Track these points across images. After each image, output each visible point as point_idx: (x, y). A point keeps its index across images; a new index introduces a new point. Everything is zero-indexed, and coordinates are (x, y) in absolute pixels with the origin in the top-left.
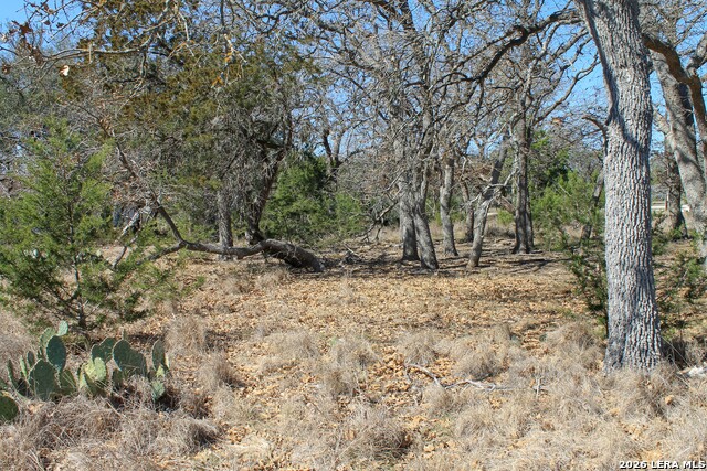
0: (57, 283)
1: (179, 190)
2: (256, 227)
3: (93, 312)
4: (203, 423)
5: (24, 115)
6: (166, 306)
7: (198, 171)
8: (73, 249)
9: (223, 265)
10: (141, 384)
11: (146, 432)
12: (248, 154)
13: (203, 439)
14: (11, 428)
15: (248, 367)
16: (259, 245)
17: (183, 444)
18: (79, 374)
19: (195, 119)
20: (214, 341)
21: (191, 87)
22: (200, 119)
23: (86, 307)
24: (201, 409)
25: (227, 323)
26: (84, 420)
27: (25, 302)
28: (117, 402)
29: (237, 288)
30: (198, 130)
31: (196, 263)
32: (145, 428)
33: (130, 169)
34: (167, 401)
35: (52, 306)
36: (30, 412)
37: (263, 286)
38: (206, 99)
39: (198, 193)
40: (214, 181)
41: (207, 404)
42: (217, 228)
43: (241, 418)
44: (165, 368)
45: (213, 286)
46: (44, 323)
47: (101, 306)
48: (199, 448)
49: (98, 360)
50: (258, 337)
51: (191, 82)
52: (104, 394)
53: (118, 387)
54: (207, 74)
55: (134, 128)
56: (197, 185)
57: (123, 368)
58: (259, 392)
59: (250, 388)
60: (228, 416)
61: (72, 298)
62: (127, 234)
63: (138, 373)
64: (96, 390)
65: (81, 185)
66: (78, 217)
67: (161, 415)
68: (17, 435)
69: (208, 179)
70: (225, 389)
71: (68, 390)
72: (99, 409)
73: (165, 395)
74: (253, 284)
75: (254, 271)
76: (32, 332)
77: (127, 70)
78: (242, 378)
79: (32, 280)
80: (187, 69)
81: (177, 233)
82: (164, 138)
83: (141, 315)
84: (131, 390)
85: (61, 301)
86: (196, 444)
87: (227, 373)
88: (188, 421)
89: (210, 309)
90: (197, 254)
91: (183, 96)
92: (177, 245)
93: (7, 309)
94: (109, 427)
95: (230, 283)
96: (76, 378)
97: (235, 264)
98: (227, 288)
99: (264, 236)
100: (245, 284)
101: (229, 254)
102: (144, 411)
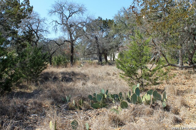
0: (137, 73)
1: (169, 49)
2: (191, 60)
3: (145, 82)
4: (177, 116)
5: (126, 30)
6: (164, 81)
7: (174, 44)
8: (141, 65)
9: (180, 71)
10: (159, 103)
11: (161, 116)
12: (190, 38)
13: (177, 121)
14: (126, 110)
15: (190, 102)
16: (192, 66)
17: (171, 121)
18: (142, 98)
19: (174, 28)
20: (179, 93)
21: (173, 19)
22: (175, 28)
23: (143, 80)
24: (177, 112)
25: (182, 88)
26: (144, 110)
27: (128, 78)
28: (153, 107)
29: (185, 78)
30: (174, 32)
31: (172, 70)
32: (161, 115)
33: (155, 43)
34: (167, 108)
35: (135, 79)
36: (131, 106)
37: (193, 78)
38: (177, 22)
39: (174, 50)
40: (179, 46)
41: (178, 111)
42: (178, 60)
43: (189, 117)
44: (166, 99)
45: (178, 77)
46: (132, 84)
47: (148, 80)
48: (176, 124)
49: (149, 95)
50: (193, 93)
51: (172, 18)
52: (149, 105)
53: (153, 103)
54: (178, 15)
55: (156, 32)
56: (174, 48)
57: (155, 98)
58: (194, 110)
59: (191, 108)
60: (185, 116)
61: (140, 78)
62: (152, 61)
63: (159, 100)
64: (148, 103)
65: (143, 48)
66: (142, 56)
67: (165, 112)
68: (128, 112)
69: (177, 46)
70: (184, 107)
71: (140, 102)
72: (148, 108)
73: (166, 107)
74: (190, 77)
75: (190, 73)
76: (130, 85)
77: (154, 16)
78: (188, 105)
79: (130, 73)
80: (171, 14)
81: (167, 61)
82: (164, 34)
83: (158, 84)
84: (157, 104)
85: (137, 78)
86: (175, 122)
87: (184, 103)
88: (173, 115)
89: (177, 83)
90: (173, 67)
91: (170, 22)
92: (167, 64)
93: (124, 79)
94: (151, 113)
95: (183, 76)
96: (142, 99)
97: (184, 71)
98: (182, 78)
99: (194, 63)
100: (188, 77)
101: (182, 68)
102: (160, 111)
